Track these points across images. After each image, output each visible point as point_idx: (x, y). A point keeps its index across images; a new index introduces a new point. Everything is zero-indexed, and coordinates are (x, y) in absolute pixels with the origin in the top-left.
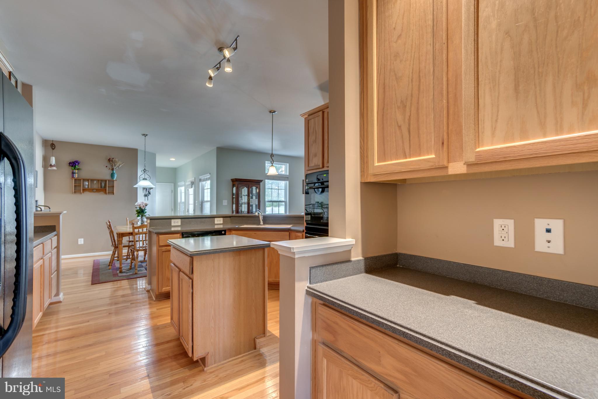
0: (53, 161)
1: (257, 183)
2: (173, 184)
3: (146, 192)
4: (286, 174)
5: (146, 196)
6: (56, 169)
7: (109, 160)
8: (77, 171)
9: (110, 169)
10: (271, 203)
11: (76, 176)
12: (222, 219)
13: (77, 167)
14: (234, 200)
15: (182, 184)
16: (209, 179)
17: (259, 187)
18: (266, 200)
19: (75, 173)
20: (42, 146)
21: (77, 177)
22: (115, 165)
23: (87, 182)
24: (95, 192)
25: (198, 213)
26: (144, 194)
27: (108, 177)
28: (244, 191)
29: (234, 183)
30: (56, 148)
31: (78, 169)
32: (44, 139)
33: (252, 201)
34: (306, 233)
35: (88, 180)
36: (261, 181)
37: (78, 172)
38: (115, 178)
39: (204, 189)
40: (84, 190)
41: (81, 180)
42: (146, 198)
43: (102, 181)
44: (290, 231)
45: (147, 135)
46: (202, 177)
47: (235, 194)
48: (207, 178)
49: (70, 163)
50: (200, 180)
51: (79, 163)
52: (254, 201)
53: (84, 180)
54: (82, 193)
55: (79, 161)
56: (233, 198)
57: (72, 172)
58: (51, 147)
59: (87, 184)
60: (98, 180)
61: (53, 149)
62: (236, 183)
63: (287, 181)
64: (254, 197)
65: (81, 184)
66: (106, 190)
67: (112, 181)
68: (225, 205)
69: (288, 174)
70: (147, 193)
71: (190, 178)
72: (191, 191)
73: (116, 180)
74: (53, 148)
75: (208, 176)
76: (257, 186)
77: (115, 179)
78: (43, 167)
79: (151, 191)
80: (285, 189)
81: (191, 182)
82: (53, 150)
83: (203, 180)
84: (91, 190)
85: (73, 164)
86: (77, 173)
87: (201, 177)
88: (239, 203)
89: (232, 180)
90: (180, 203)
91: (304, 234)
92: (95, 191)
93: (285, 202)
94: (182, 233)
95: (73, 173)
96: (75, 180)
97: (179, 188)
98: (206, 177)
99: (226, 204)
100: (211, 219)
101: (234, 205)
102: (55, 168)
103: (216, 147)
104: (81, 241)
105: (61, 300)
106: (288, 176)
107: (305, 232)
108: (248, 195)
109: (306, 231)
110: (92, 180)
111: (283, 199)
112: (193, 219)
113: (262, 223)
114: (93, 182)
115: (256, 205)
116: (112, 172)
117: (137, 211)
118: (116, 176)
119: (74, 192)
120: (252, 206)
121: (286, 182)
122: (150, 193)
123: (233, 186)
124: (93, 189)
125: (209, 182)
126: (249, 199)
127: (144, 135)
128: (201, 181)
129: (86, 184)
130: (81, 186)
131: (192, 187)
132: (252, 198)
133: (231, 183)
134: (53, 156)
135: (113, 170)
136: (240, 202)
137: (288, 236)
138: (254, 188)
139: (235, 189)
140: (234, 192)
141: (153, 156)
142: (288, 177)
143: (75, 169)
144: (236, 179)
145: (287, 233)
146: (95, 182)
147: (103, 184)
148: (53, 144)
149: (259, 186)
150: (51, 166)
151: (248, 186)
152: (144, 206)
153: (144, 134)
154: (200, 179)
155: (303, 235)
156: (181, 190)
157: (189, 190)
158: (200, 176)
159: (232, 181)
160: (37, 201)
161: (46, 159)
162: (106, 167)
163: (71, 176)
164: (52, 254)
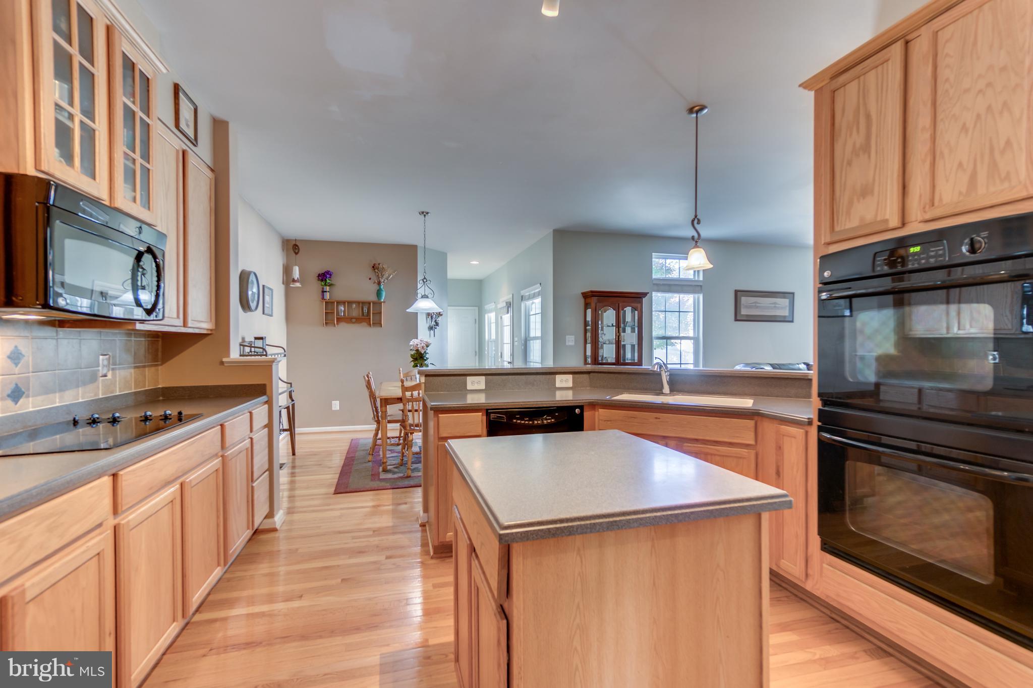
0: (296, 273)
1: (636, 299)
2: (477, 308)
3: (431, 321)
4: (696, 279)
5: (431, 328)
6: (300, 286)
7: (373, 267)
8: (328, 288)
9: (375, 283)
10: (665, 341)
11: (327, 296)
12: (570, 377)
13: (328, 281)
14: (589, 334)
15: (491, 308)
16: (539, 295)
17: (639, 309)
18: (654, 334)
19: (325, 292)
20: (281, 250)
21: (328, 298)
22: (382, 276)
23: (343, 306)
24: (354, 323)
25: (519, 364)
26: (428, 325)
27: (372, 298)
28: (609, 316)
29: (589, 300)
30: (300, 252)
31: (330, 285)
32: (286, 238)
33: (624, 336)
34: (820, 429)
35: (344, 303)
36: (645, 294)
37: (330, 289)
38: (383, 298)
39: (529, 315)
40: (339, 320)
41: (334, 302)
42: (432, 332)
43: (363, 303)
44: (756, 418)
45: (427, 213)
46: (525, 292)
47: (590, 323)
48: (534, 294)
49: (319, 275)
50: (522, 298)
51: (331, 275)
52: (629, 338)
53: (339, 303)
54: (337, 324)
55: (331, 271)
56: (586, 331)
57: (321, 290)
58: (293, 250)
59: (343, 309)
60: (358, 303)
61: (296, 254)
62: (594, 300)
63: (701, 293)
64: (628, 330)
65: (334, 310)
66: (370, 319)
67: (378, 304)
68: (571, 346)
69: (701, 279)
70: (433, 323)
71: (505, 296)
72: (507, 318)
73: (384, 302)
74: (297, 251)
75: (537, 289)
76: (635, 305)
77: (382, 300)
78: (283, 283)
79: (440, 319)
80: (694, 312)
81: (506, 303)
82: (297, 256)
83: (527, 298)
84: (349, 320)
85: (324, 277)
86: (329, 292)
87: (523, 292)
88: (598, 341)
89: (583, 294)
90: (488, 341)
91: (813, 432)
92: (354, 320)
93: (695, 339)
94: (487, 410)
95: (323, 292)
96: (326, 302)
97: (486, 316)
98: (533, 292)
99: (572, 343)
100: (548, 376)
101: (589, 346)
102: (298, 285)
103: (552, 230)
104: (336, 405)
105: (278, 526)
106: (701, 284)
107: (819, 427)
108: (618, 326)
109: (820, 424)
110: (350, 303)
111: (691, 334)
112: (510, 377)
113: (666, 389)
114: (352, 307)
115: (632, 345)
116: (378, 288)
117: (412, 356)
118: (384, 294)
119: (326, 323)
120: (624, 346)
121: (696, 296)
122: (437, 324)
123: (587, 306)
124: (352, 318)
125: (538, 301)
126: (618, 332)
127: (423, 213)
128: (525, 300)
129: (341, 310)
130: (334, 313)
131: (508, 313)
132: (624, 331)
133: (582, 300)
134: (296, 265)
135: (379, 283)
136: (600, 340)
137: (753, 430)
138: (628, 310)
139: (589, 311)
140: (589, 318)
141: (441, 259)
142: (701, 286)
143: (325, 285)
144: (592, 292)
145: (750, 423)
146: (354, 306)
147: (365, 310)
148: (297, 246)
149: (639, 305)
150: (294, 281)
151: (617, 305)
152: (423, 347)
153: (423, 211)
154: (522, 296)
155: (807, 432)
156: (490, 317)
157: (504, 317)
158: (522, 290)
159: (584, 297)
160: (261, 338)
161: (287, 271)
162: (370, 279)
163: (321, 297)
164: (254, 441)
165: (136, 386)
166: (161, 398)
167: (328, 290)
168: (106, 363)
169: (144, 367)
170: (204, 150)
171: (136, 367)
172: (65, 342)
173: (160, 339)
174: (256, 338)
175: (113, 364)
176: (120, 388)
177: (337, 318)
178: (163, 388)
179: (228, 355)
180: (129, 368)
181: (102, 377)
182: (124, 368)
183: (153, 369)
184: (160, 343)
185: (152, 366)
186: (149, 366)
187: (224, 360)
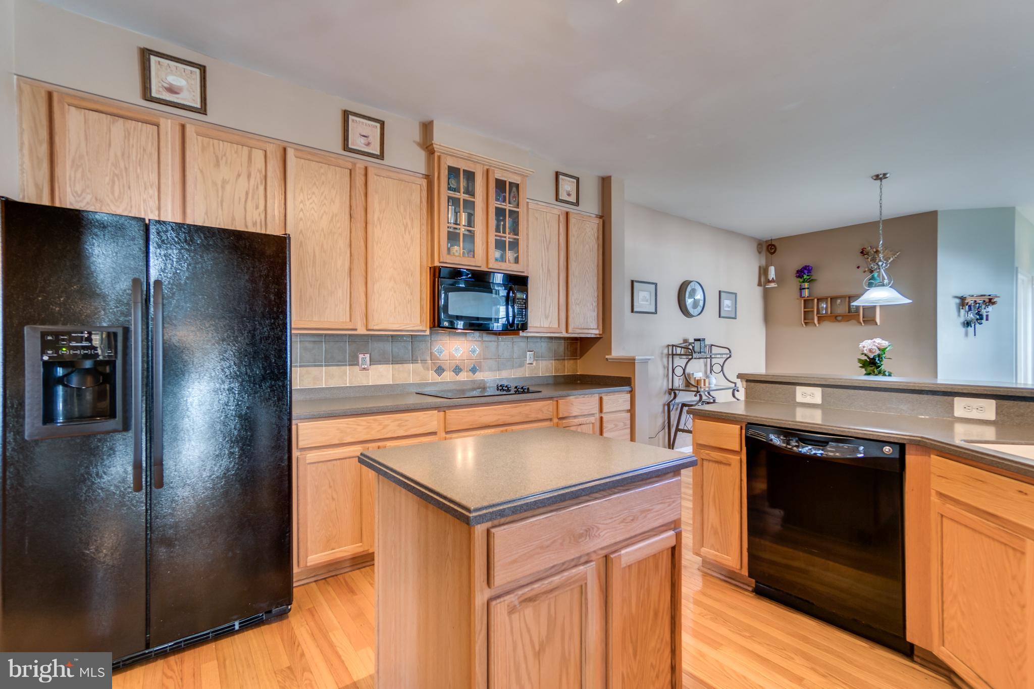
0: (772, 273)
3: (970, 314)
5: (967, 325)
6: (776, 286)
7: (862, 252)
8: (806, 285)
11: (806, 293)
13: (807, 277)
19: (805, 289)
21: (807, 295)
22: (874, 262)
23: (825, 302)
24: (839, 321)
30: (777, 252)
31: (810, 281)
35: (826, 299)
37: (809, 285)
40: (820, 319)
41: (814, 300)
42: (971, 329)
43: (849, 297)
45: (885, 175)
49: (798, 271)
51: (810, 270)
53: (820, 300)
54: (819, 323)
55: (811, 265)
57: (799, 287)
58: (770, 250)
59: (825, 306)
60: (843, 297)
61: (773, 253)
65: (813, 308)
66: (858, 315)
70: (973, 316)
74: (773, 251)
78: (759, 285)
82: (773, 255)
84: (833, 318)
85: (804, 273)
86: (808, 288)
92: (839, 318)
94: (748, 424)
95: (801, 289)
96: (804, 300)
102: (773, 285)
110: (833, 299)
114: (836, 302)
116: (870, 277)
117: (860, 360)
119: (805, 323)
122: (984, 318)
124: (837, 316)
127: (877, 176)
129: (823, 307)
130: (813, 311)
134: (772, 265)
143: (804, 281)
146: (838, 301)
148: (774, 245)
150: (769, 281)
160: (699, 340)
161: (763, 271)
162: (858, 267)
163: (799, 294)
164: (605, 420)
165: (556, 370)
166: (579, 382)
167: (806, 287)
168: (532, 356)
169: (564, 359)
170: (590, 204)
171: (555, 360)
172: (503, 343)
173: (579, 342)
174: (696, 340)
175: (537, 357)
176: (542, 372)
177: (818, 317)
178: (580, 375)
179: (610, 353)
180: (549, 360)
181: (528, 364)
182: (546, 360)
183: (572, 362)
184: (579, 344)
185: (570, 359)
186: (567, 359)
187: (607, 357)
